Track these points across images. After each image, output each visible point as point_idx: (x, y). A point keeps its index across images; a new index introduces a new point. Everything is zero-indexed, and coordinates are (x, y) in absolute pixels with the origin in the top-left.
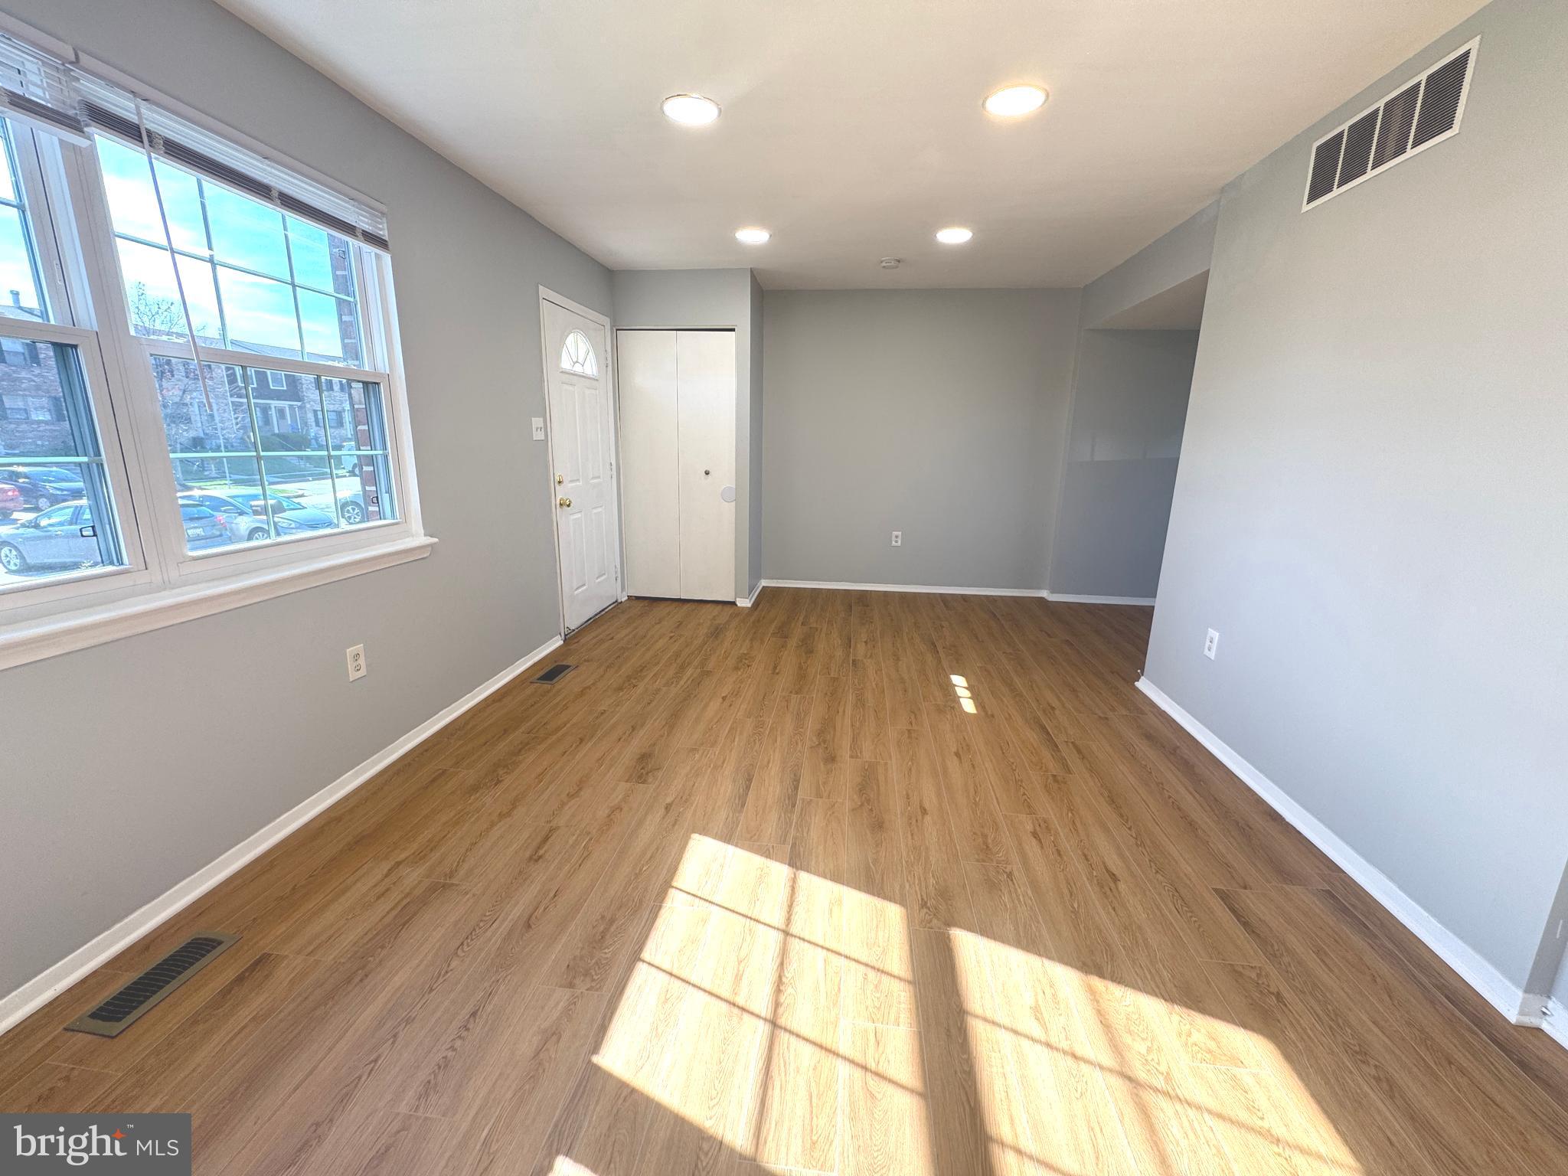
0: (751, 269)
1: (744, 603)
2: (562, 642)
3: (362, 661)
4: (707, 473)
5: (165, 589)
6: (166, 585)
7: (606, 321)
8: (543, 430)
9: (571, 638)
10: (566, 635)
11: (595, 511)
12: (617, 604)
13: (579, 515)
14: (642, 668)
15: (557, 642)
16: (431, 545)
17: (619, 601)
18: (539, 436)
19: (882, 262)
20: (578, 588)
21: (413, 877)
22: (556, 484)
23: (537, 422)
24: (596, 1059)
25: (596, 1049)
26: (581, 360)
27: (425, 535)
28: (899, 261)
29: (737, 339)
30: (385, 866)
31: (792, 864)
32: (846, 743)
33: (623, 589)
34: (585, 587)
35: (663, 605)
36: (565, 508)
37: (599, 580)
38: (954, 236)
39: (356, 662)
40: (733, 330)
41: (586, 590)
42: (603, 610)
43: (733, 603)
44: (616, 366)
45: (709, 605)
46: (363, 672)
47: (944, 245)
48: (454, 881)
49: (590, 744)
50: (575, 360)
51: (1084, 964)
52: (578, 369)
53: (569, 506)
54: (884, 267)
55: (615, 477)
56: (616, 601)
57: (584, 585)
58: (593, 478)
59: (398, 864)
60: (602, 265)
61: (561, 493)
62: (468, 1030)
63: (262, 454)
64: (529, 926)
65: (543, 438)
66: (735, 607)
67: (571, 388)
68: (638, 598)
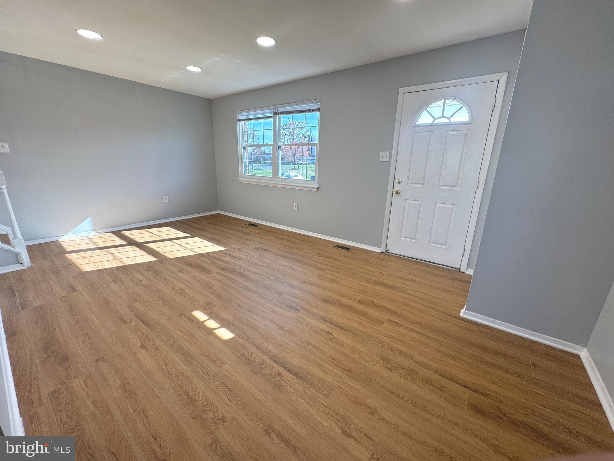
2: (380, 252)
7: (501, 76)
8: (388, 157)
9: (386, 253)
11: (440, 205)
15: (378, 250)
17: (462, 270)
22: (395, 183)
27: (317, 185)
37: (434, 245)
41: (415, 242)
46: (297, 210)
50: (438, 117)
52: (441, 121)
56: (458, 269)
58: (445, 186)
61: (397, 187)
67: (427, 134)
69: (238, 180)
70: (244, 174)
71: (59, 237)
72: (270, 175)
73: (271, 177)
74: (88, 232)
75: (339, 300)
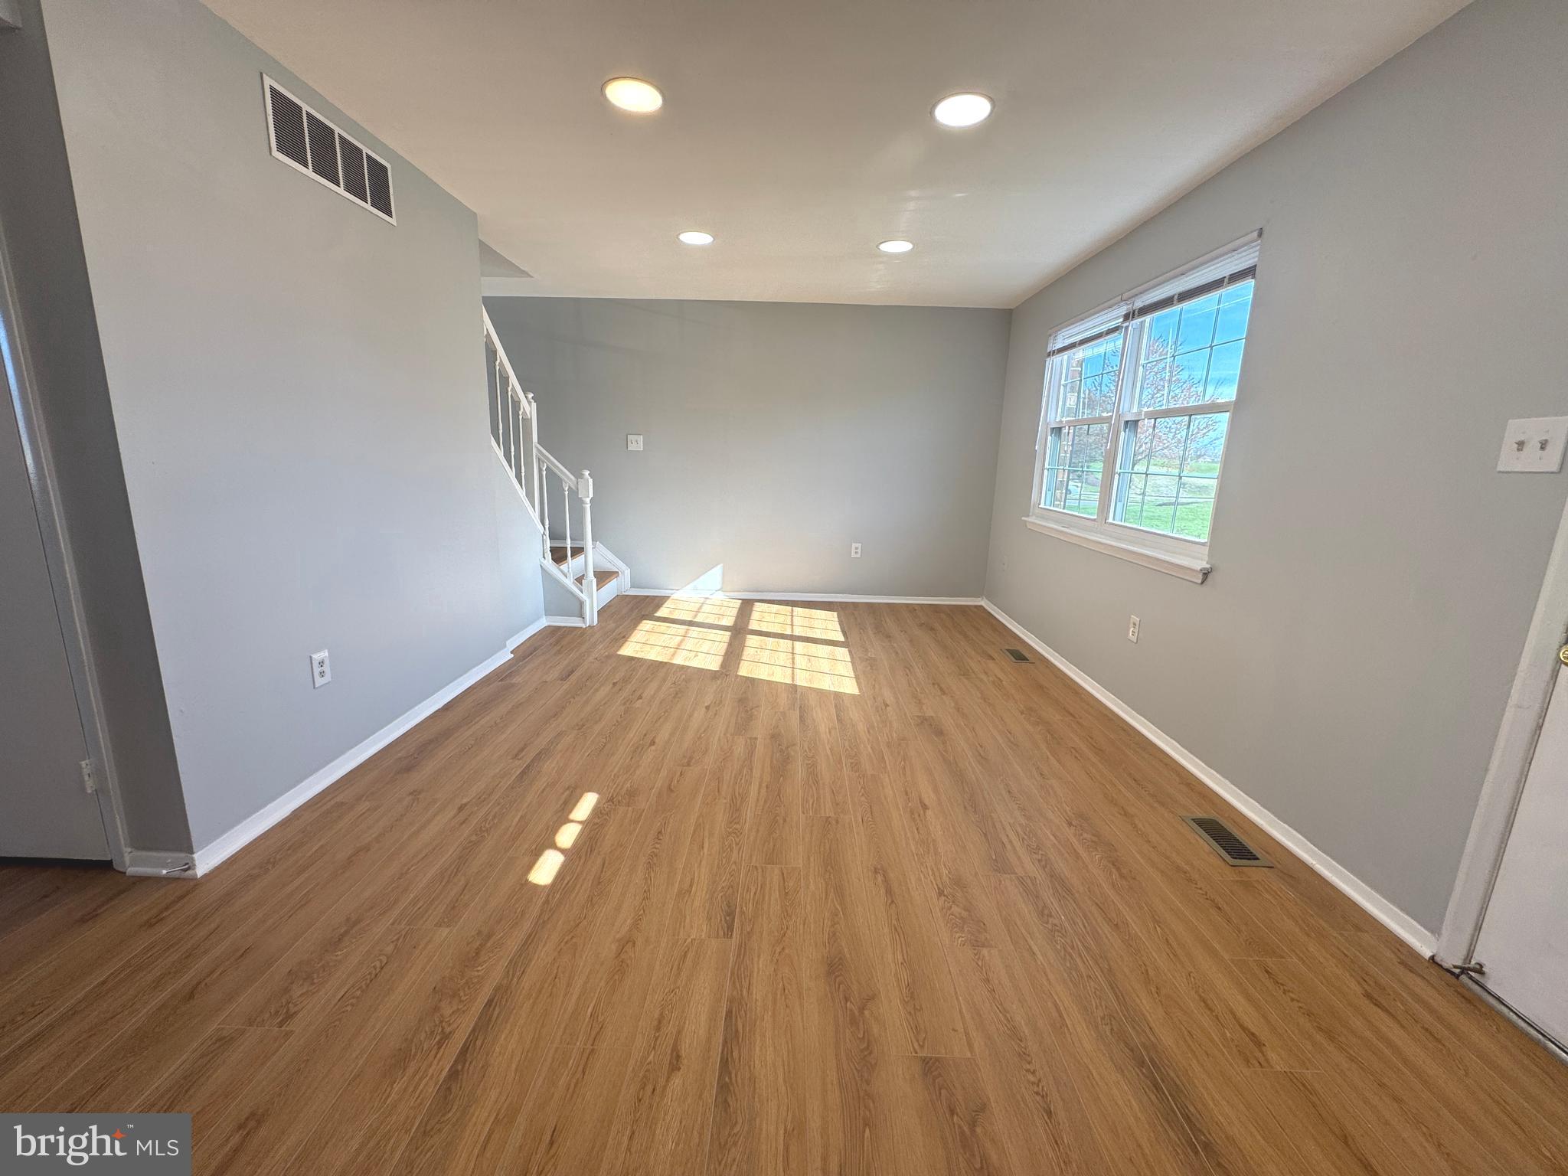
15: (1424, 946)
31: (796, 686)
32: (760, 750)
69: (1026, 521)
70: (1042, 506)
71: (673, 591)
72: (1091, 514)
73: (1094, 520)
74: (712, 592)
75: (873, 997)
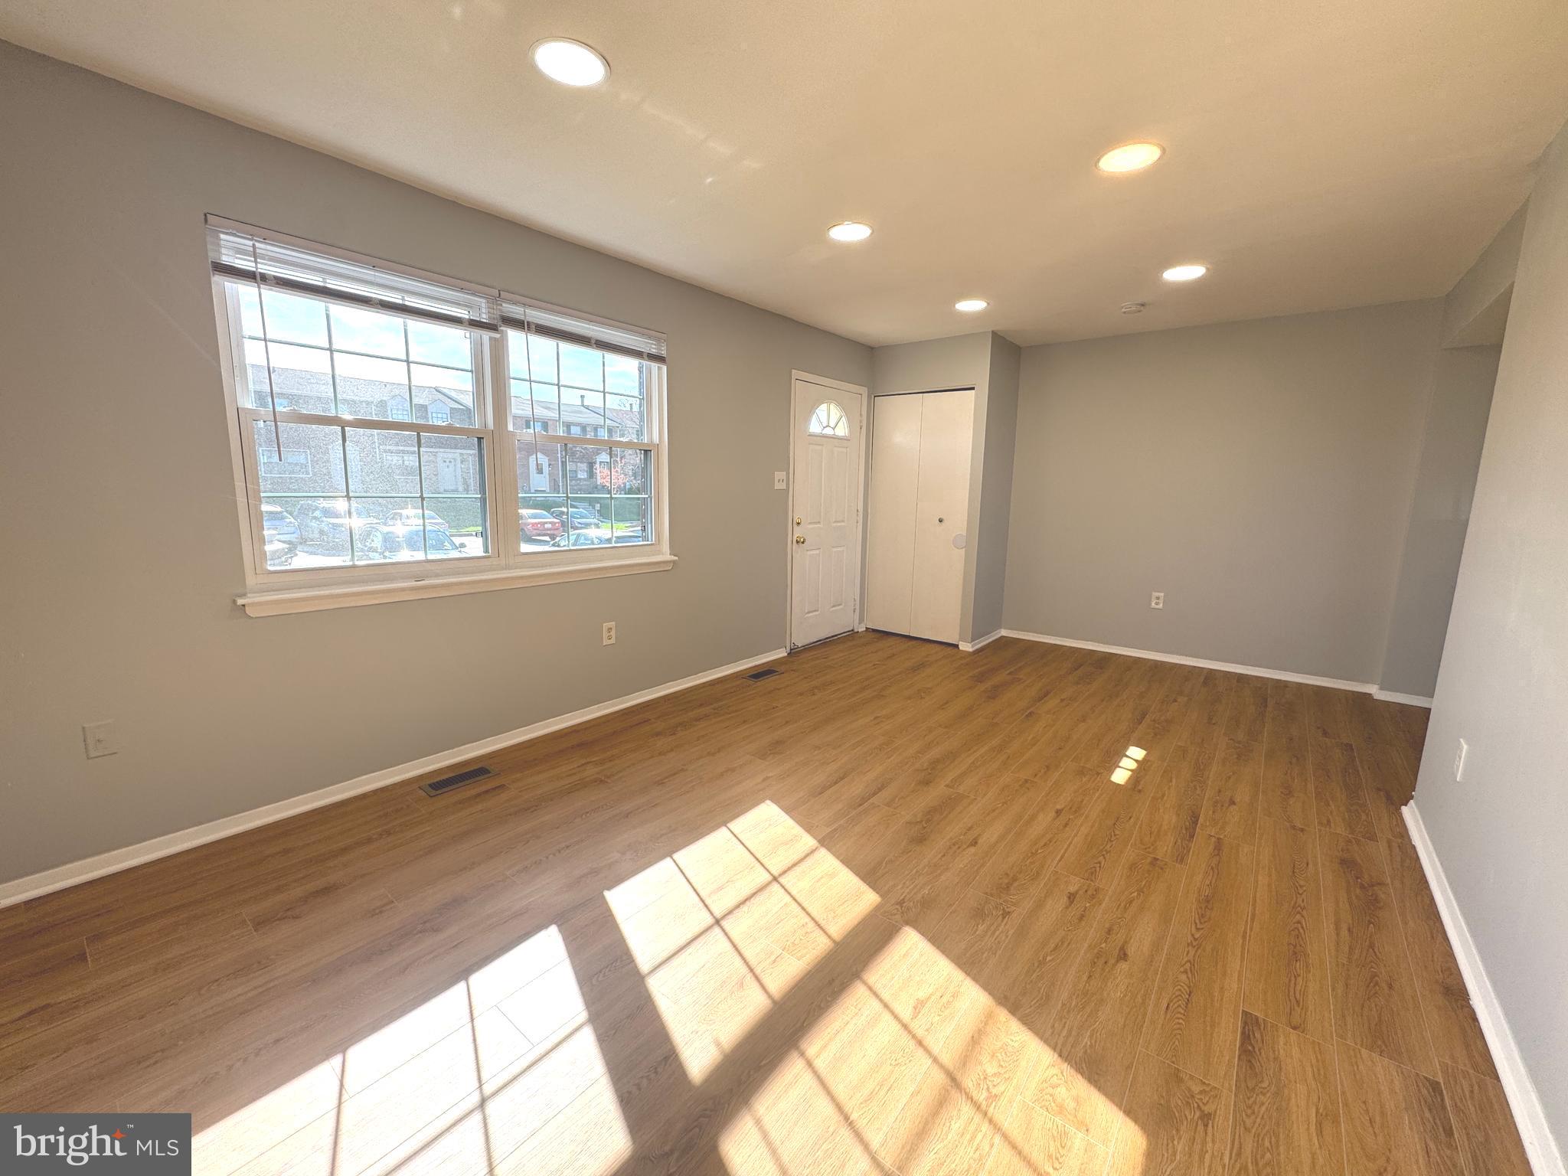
0: (993, 332)
1: (966, 647)
2: (786, 654)
3: (613, 633)
4: (941, 521)
5: (506, 569)
6: (507, 567)
7: (864, 390)
8: (785, 481)
9: (794, 653)
10: (791, 650)
11: (835, 550)
12: (852, 634)
13: (818, 552)
14: (832, 683)
15: (782, 653)
16: (674, 562)
17: (856, 630)
18: (778, 486)
19: (1122, 308)
20: (809, 612)
21: (591, 772)
22: (795, 526)
23: (779, 475)
24: (607, 894)
25: (609, 889)
26: (832, 424)
27: (670, 554)
28: (1143, 305)
29: (976, 395)
30: (583, 761)
31: (819, 841)
32: (952, 774)
33: (861, 621)
34: (817, 613)
35: (891, 641)
36: (801, 544)
37: (834, 609)
38: (1185, 273)
39: (609, 633)
40: (973, 389)
41: (819, 614)
42: (836, 636)
43: (957, 646)
44: (870, 429)
45: (933, 645)
46: (613, 641)
47: (1174, 283)
48: (609, 781)
49: (747, 726)
50: (825, 425)
51: (1006, 997)
52: (829, 431)
53: (803, 543)
54: (1125, 313)
55: (861, 521)
56: (853, 630)
57: (818, 611)
58: (835, 522)
59: (588, 763)
60: (863, 345)
61: (798, 532)
62: (560, 852)
63: (570, 495)
64: (627, 817)
65: (785, 488)
66: (956, 649)
67: (819, 447)
68: (874, 631)
